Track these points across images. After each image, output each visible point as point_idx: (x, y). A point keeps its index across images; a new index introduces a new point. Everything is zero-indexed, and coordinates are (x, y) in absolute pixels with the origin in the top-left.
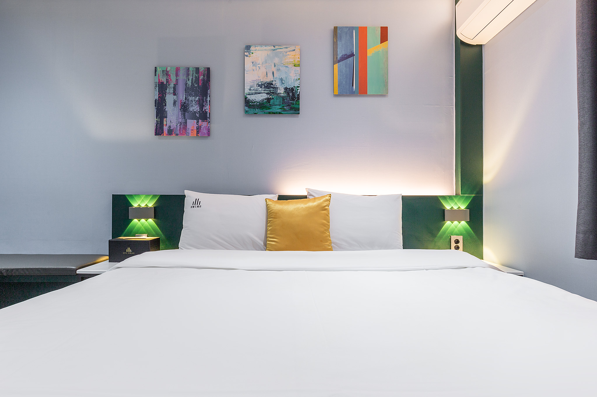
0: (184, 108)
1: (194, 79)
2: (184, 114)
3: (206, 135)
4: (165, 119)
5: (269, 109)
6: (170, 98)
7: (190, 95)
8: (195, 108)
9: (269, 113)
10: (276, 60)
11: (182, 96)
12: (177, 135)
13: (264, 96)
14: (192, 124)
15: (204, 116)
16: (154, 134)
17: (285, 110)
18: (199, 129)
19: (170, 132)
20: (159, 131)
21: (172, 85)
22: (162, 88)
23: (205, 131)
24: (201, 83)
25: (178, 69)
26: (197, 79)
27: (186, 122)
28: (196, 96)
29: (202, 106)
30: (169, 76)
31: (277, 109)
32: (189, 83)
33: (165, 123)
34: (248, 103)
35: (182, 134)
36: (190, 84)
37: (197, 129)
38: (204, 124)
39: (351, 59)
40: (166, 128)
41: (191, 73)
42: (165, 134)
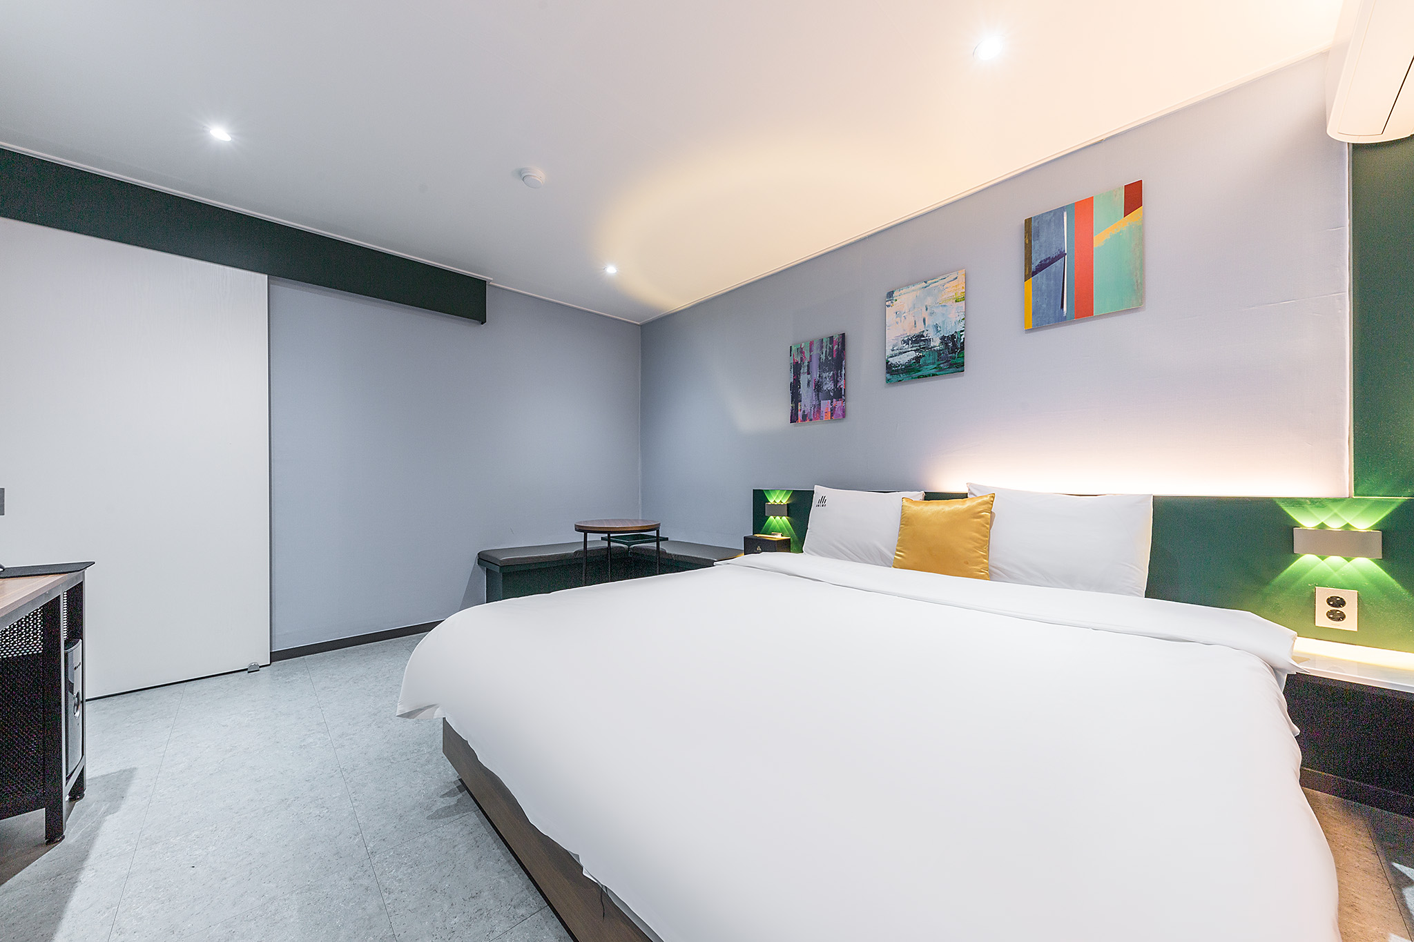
0: (818, 387)
1: (828, 351)
2: (818, 395)
3: (842, 417)
4: (799, 404)
5: (919, 371)
6: (804, 379)
7: (824, 371)
8: (829, 386)
9: (919, 377)
10: (929, 301)
11: (816, 374)
12: (811, 420)
13: (913, 355)
14: (826, 405)
15: (839, 394)
17: (941, 370)
18: (833, 410)
19: (805, 418)
20: (794, 419)
21: (806, 364)
22: (796, 368)
23: (840, 413)
24: (835, 353)
25: (811, 344)
26: (831, 350)
27: (820, 404)
28: (830, 371)
29: (836, 382)
30: (803, 353)
31: (929, 369)
32: (823, 357)
33: (799, 408)
34: (891, 369)
35: (816, 419)
36: (824, 358)
37: (831, 410)
38: (838, 404)
39: (1061, 261)
40: (800, 413)
41: (824, 344)
42: (799, 420)
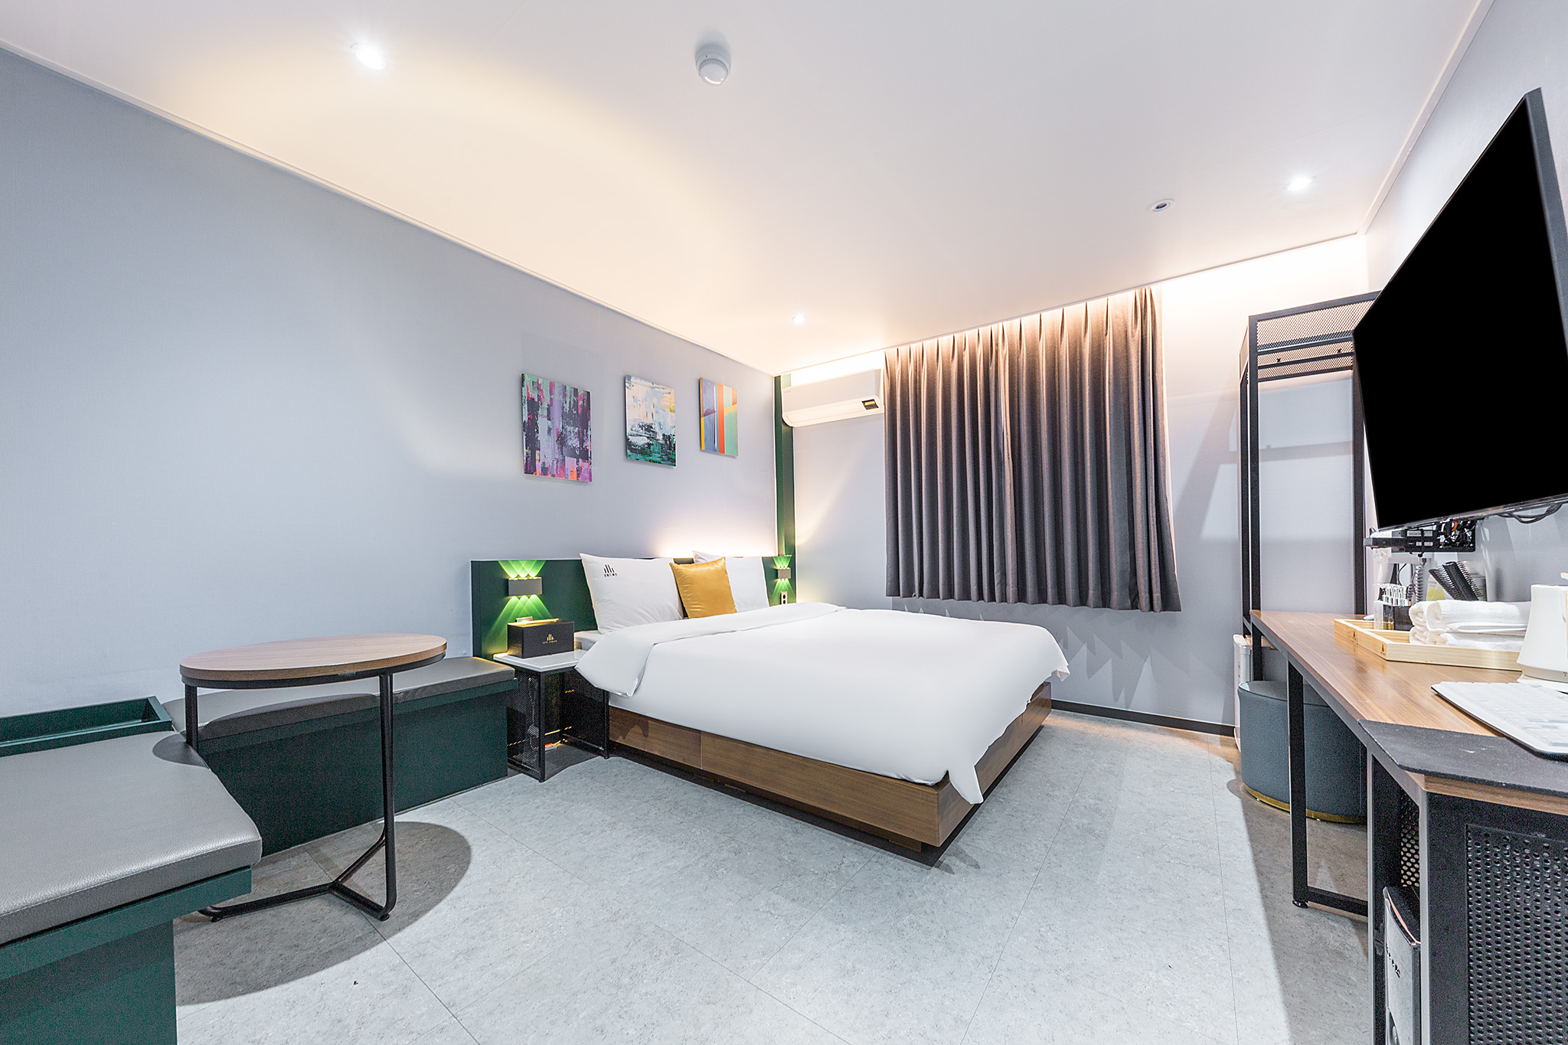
0: (561, 440)
1: (572, 403)
2: (562, 448)
3: (588, 481)
4: (537, 452)
5: (650, 456)
6: (543, 423)
7: (568, 424)
8: (573, 442)
9: (650, 461)
10: (655, 400)
11: (558, 424)
12: (553, 476)
13: (647, 441)
14: (571, 462)
15: (585, 455)
16: (523, 471)
17: (663, 460)
18: (579, 470)
19: (545, 471)
20: (529, 468)
21: (545, 406)
22: (533, 406)
23: (587, 475)
24: (580, 410)
25: (552, 385)
26: (576, 403)
27: (564, 460)
28: (575, 426)
29: (582, 442)
30: (542, 391)
31: (656, 457)
32: (567, 406)
33: (537, 457)
34: (628, 444)
35: (560, 476)
36: (568, 409)
37: (577, 471)
38: (585, 465)
39: (713, 415)
40: (539, 465)
41: (568, 393)
42: (538, 475)
